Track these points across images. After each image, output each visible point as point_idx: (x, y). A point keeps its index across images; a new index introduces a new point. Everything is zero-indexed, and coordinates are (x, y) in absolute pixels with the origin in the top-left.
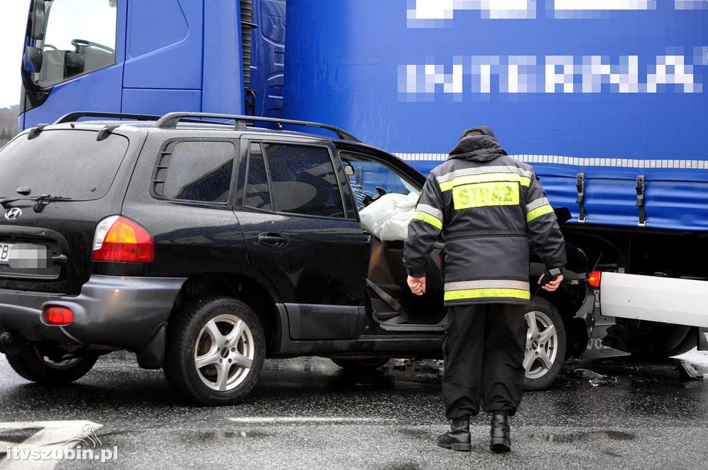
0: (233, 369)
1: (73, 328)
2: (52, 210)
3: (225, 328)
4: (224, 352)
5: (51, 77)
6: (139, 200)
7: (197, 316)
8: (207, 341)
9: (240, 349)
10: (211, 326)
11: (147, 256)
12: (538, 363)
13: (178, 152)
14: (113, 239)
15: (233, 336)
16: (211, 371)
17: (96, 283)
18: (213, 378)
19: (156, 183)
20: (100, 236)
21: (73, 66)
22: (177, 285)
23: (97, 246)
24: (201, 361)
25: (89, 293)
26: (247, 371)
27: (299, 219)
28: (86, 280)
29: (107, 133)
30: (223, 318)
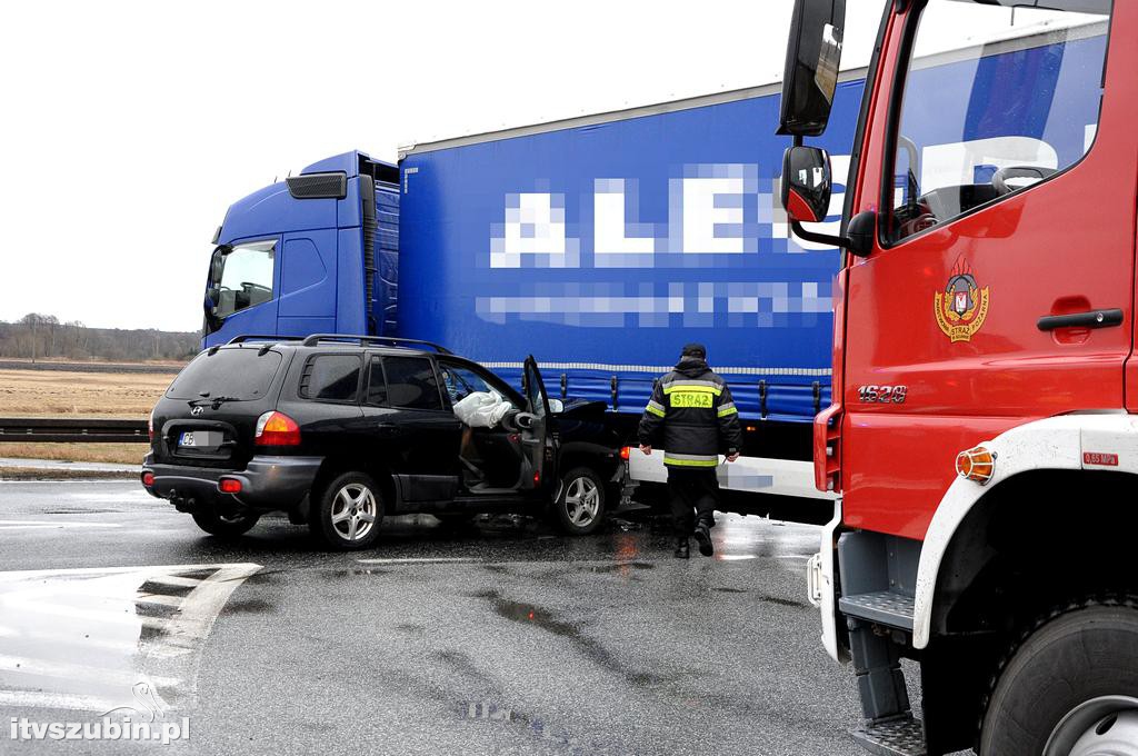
0: (360, 524)
1: (241, 494)
2: (224, 407)
3: (354, 494)
4: (354, 512)
5: (226, 310)
6: (289, 399)
7: (333, 485)
8: (340, 504)
9: (366, 510)
10: (344, 492)
11: (294, 441)
12: (585, 515)
13: (319, 363)
14: (269, 428)
15: (360, 499)
16: (344, 526)
17: (258, 461)
18: (346, 531)
19: (302, 387)
20: (261, 426)
21: (242, 300)
22: (318, 463)
23: (259, 434)
24: (336, 519)
25: (253, 468)
26: (371, 525)
27: (408, 412)
28: (250, 460)
29: (265, 351)
30: (351, 486)
